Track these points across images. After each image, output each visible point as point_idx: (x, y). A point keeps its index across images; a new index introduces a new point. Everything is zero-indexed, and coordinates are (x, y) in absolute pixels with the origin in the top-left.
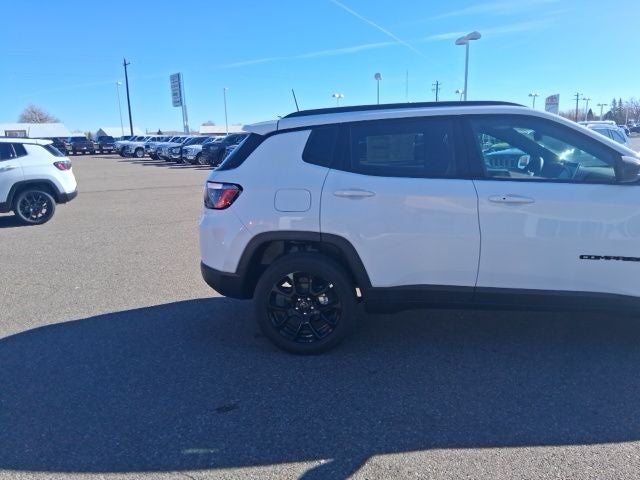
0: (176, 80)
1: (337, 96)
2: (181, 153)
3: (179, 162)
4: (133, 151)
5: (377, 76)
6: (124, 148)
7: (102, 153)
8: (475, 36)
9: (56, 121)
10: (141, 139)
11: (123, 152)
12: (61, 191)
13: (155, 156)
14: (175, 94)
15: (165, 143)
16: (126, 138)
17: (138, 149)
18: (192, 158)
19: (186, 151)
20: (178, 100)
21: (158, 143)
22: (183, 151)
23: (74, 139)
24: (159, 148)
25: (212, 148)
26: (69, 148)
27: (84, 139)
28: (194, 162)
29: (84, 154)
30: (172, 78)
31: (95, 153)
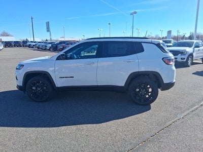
0: (48, 24)
3: (45, 49)
4: (32, 46)
5: (109, 24)
6: (30, 45)
7: (24, 46)
10: (35, 42)
13: (38, 48)
16: (31, 42)
17: (34, 45)
18: (48, 48)
20: (48, 30)
21: (39, 44)
22: (46, 46)
23: (15, 42)
25: (54, 45)
26: (13, 45)
27: (18, 42)
28: (49, 50)
29: (18, 46)
30: (47, 23)
31: (21, 46)
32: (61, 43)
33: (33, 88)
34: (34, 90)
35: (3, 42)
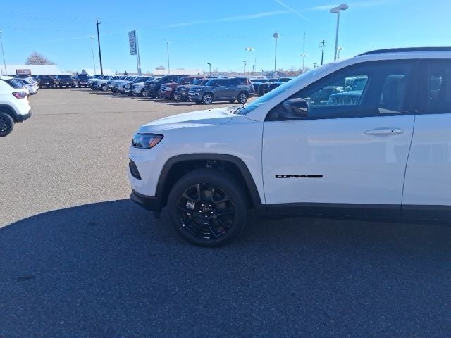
0: (133, 36)
1: (249, 49)
2: (131, 88)
3: (131, 95)
4: (100, 86)
5: (275, 35)
6: (94, 83)
7: (80, 87)
8: (344, 7)
9: (52, 64)
10: (106, 77)
11: (94, 87)
12: (18, 113)
13: (114, 90)
14: (132, 46)
15: (121, 81)
16: (97, 77)
17: (103, 85)
18: (138, 92)
19: (134, 87)
20: (134, 51)
21: (117, 81)
22: (132, 87)
23: (60, 76)
24: (117, 85)
25: (151, 85)
26: (57, 83)
27: (68, 76)
28: (140, 95)
29: (67, 87)
30: (130, 34)
31: (75, 87)
32: (167, 79)
33: (188, 204)
34: (190, 210)
35: (34, 77)
